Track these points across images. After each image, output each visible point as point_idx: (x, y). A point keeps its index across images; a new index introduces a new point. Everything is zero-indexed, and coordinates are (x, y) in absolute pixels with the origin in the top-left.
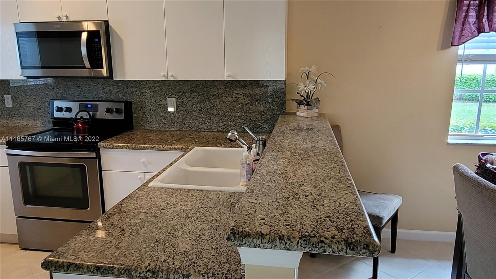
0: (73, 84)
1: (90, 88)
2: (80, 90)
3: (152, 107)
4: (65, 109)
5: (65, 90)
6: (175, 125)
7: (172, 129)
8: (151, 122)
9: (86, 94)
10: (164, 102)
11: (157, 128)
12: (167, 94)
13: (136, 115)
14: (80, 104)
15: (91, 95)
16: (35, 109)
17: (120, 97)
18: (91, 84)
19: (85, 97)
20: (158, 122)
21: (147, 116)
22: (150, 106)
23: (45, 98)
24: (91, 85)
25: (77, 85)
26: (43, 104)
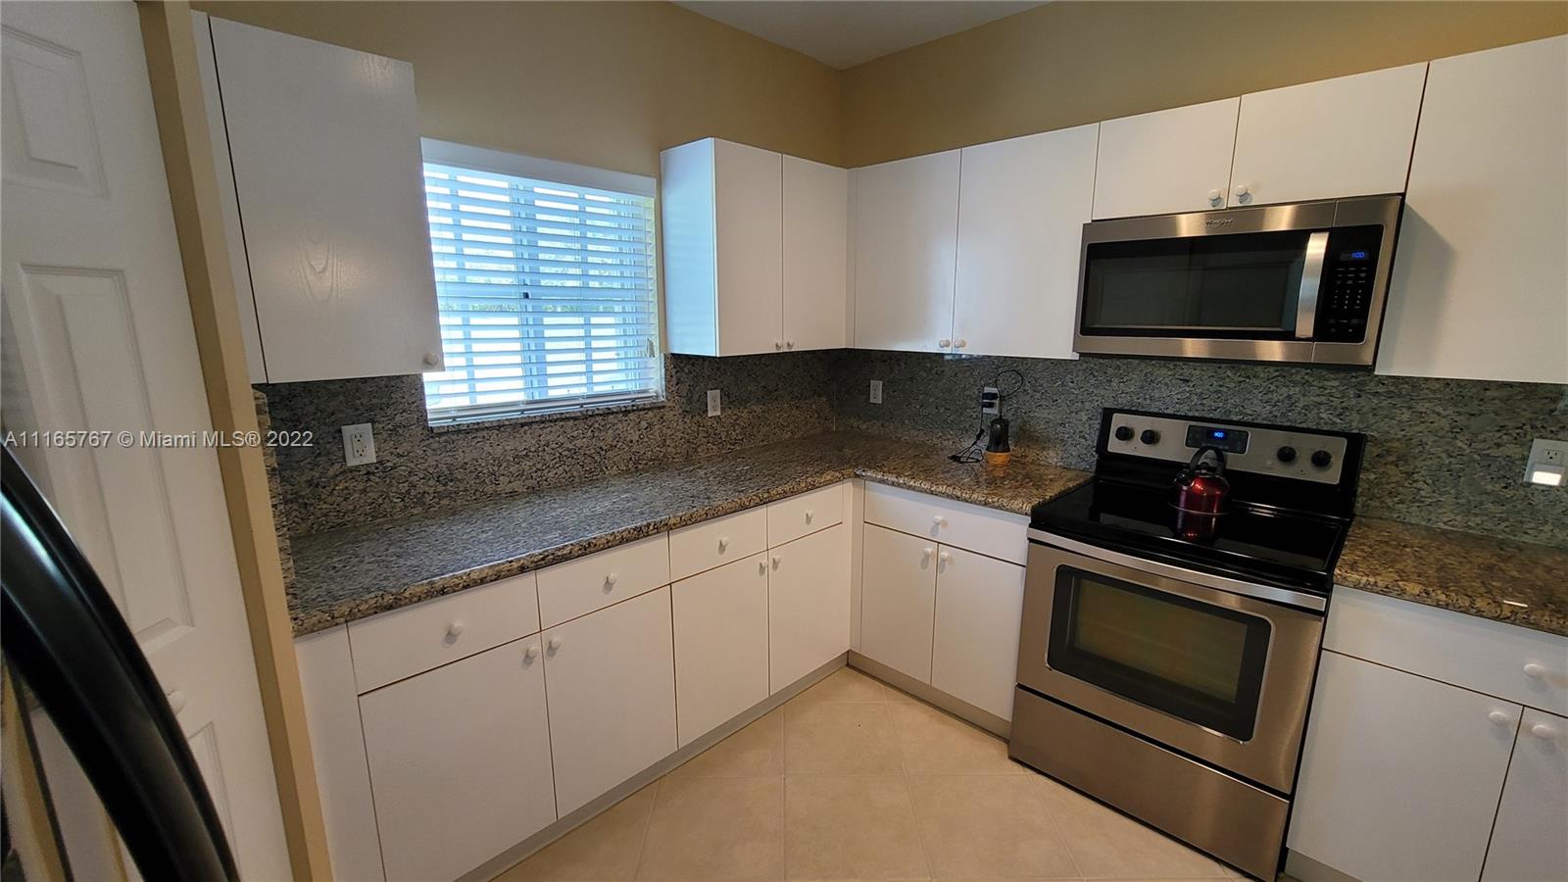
0: (1170, 372)
1: (1221, 386)
2: (1188, 389)
3: (1451, 459)
4: (1138, 435)
5: (1142, 387)
6: (1547, 528)
7: (1527, 539)
8: (1430, 505)
9: (1205, 402)
11: (1452, 526)
12: (1533, 427)
13: (1372, 477)
14: (1190, 426)
15: (1221, 405)
17: (1322, 418)
18: (1228, 376)
19: (1200, 408)
21: (1420, 485)
22: (1444, 455)
23: (1082, 402)
24: (1228, 380)
25: (1181, 375)
26: (1073, 415)
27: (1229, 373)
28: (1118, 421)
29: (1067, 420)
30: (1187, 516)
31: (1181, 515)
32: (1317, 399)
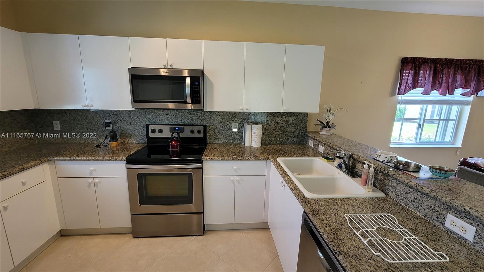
0: (163, 113)
1: (176, 116)
2: (168, 117)
3: (222, 128)
4: (157, 131)
5: (157, 117)
6: (236, 140)
7: (234, 143)
8: (220, 139)
9: (173, 120)
10: (230, 125)
12: (232, 120)
13: (210, 134)
14: (170, 127)
15: (177, 121)
16: (131, 130)
17: (198, 122)
19: (172, 122)
20: (225, 139)
21: (217, 135)
22: (220, 128)
24: (177, 114)
25: (166, 113)
26: (138, 127)
27: (177, 112)
28: (151, 127)
29: (136, 129)
30: (172, 151)
31: (171, 151)
32: (197, 117)
